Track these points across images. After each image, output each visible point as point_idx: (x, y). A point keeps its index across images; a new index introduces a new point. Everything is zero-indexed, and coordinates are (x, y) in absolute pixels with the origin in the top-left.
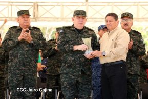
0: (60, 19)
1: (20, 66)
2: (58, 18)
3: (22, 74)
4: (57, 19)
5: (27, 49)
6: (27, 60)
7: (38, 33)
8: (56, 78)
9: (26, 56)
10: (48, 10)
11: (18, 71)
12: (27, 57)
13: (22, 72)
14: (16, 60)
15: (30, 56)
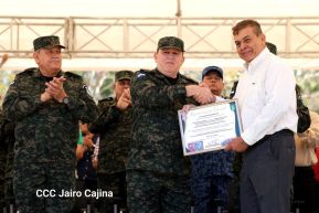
0: (120, 55)
1: (38, 156)
2: (117, 53)
3: (43, 172)
4: (115, 54)
5: (55, 119)
6: (55, 144)
7: (76, 85)
8: (118, 180)
9: (52, 135)
10: (96, 34)
11: (34, 167)
12: (54, 138)
13: (45, 169)
14: (31, 143)
15: (60, 134)
